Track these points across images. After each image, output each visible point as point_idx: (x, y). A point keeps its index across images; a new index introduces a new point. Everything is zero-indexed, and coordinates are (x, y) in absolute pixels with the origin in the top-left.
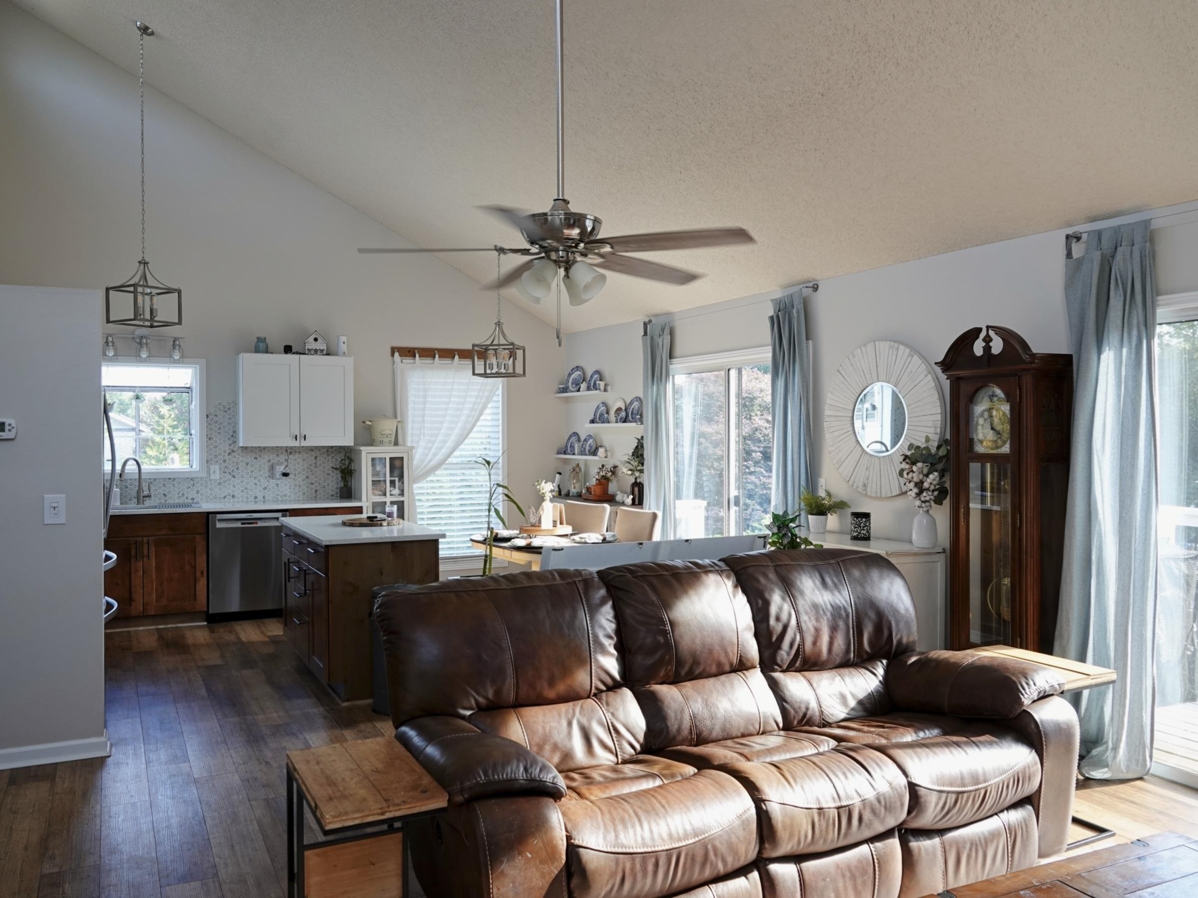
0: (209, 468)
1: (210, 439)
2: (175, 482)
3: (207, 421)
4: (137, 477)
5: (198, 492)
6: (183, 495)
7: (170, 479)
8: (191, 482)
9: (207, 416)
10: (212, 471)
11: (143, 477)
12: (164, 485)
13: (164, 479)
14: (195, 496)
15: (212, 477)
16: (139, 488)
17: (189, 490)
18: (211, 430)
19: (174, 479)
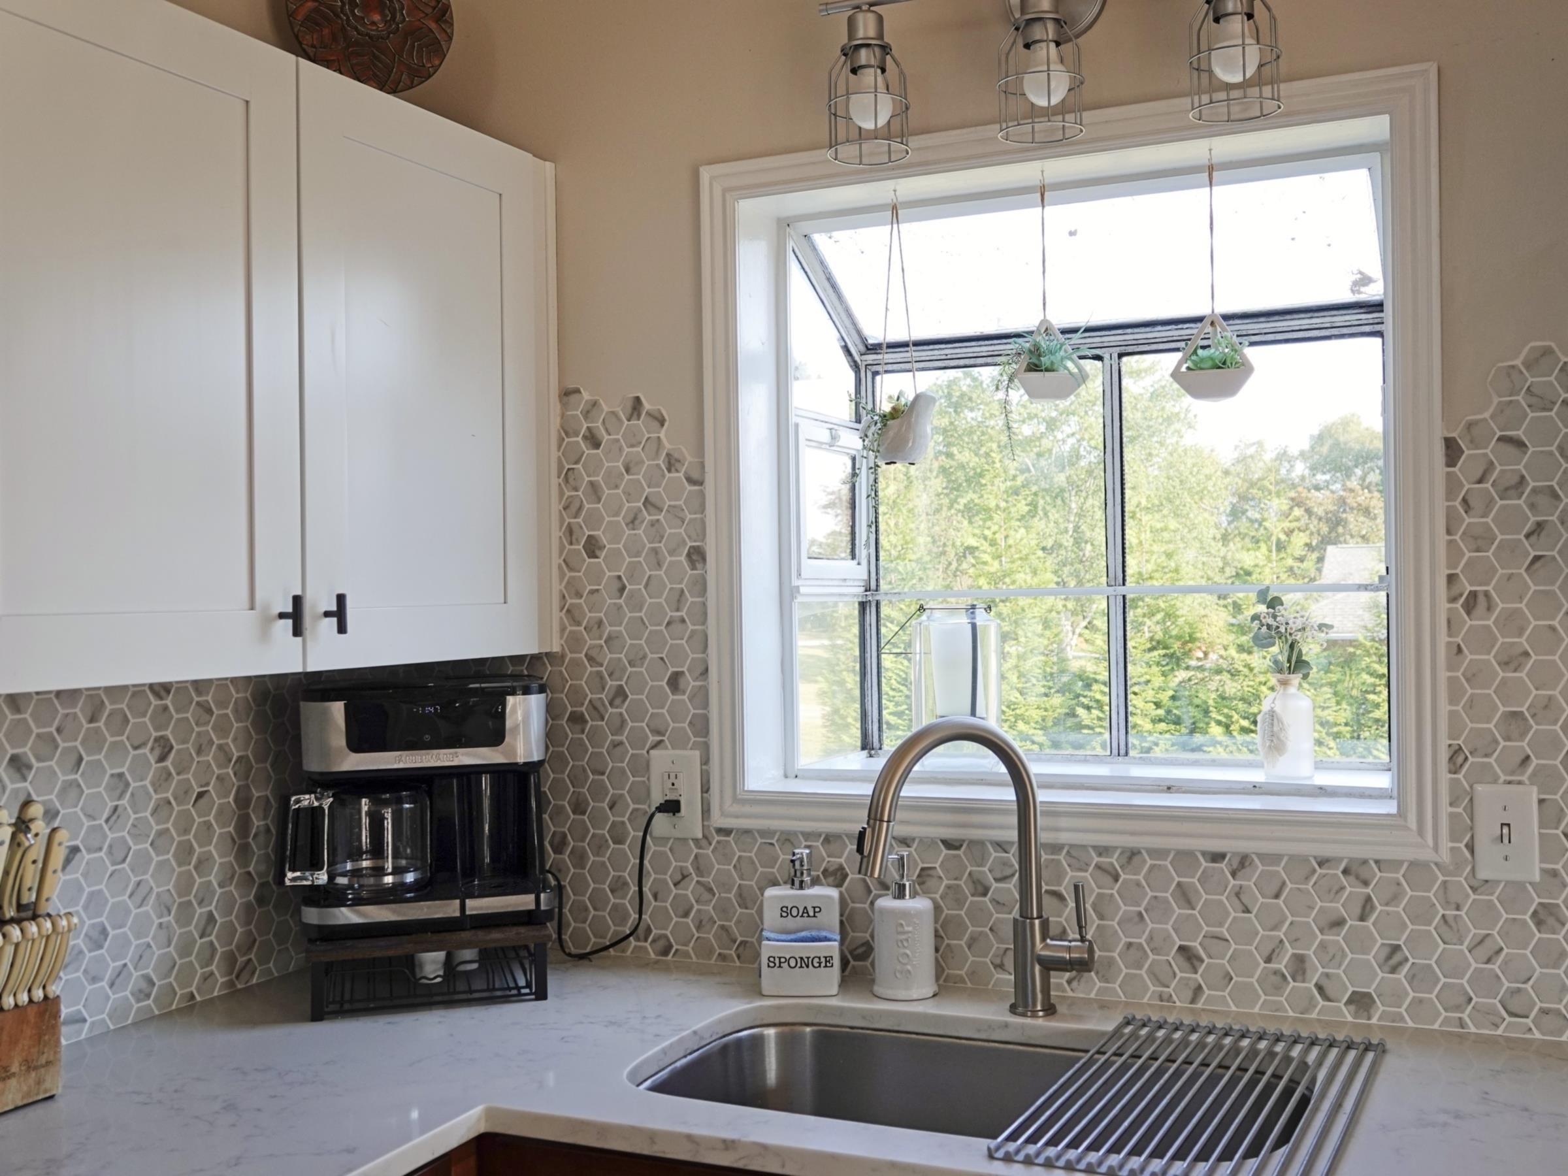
0: (1465, 799)
1: (1471, 604)
2: (1249, 882)
3: (1452, 485)
4: (1013, 835)
5: (1393, 957)
6: (1300, 965)
7: (1218, 857)
8: (1352, 889)
9: (1452, 451)
10: (1486, 830)
11: (1043, 833)
12: (1185, 895)
13: (1185, 858)
14: (1376, 981)
15: (1490, 864)
16: (1025, 913)
17: (1338, 938)
18: (1482, 541)
19: (1244, 861)
